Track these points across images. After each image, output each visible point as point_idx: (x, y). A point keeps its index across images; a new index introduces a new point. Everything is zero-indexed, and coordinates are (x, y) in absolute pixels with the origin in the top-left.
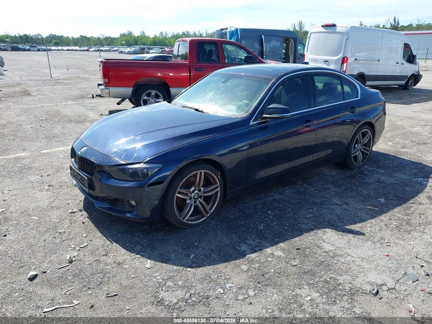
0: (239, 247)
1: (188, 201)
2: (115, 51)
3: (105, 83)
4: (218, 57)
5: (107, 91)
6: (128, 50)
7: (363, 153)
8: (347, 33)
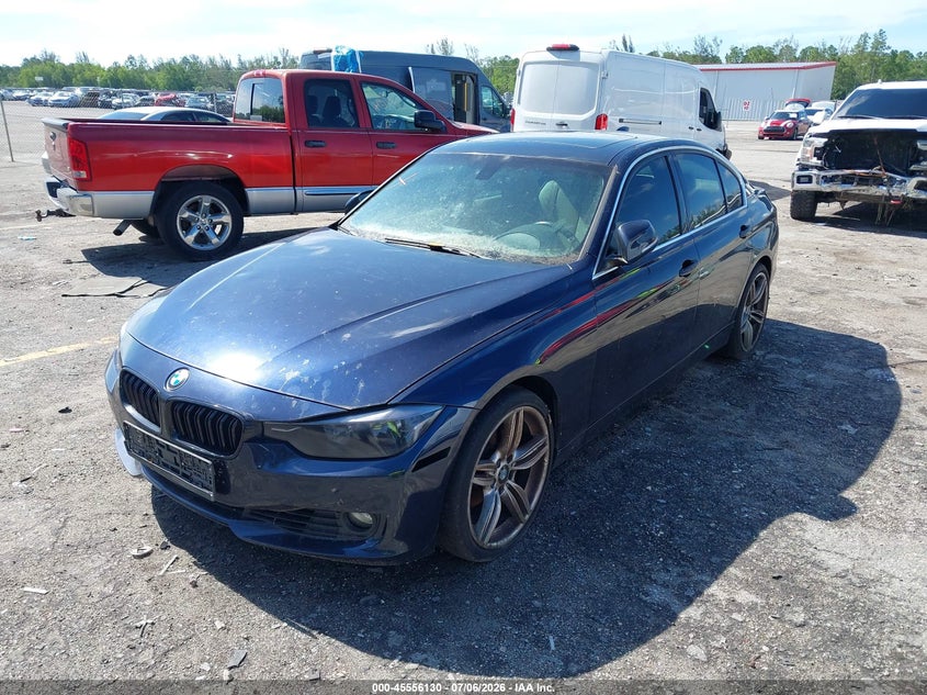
0: (647, 594)
1: (488, 492)
2: (18, 99)
3: (79, 180)
4: (355, 115)
5: (87, 201)
6: (56, 96)
7: (753, 322)
8: (603, 65)
